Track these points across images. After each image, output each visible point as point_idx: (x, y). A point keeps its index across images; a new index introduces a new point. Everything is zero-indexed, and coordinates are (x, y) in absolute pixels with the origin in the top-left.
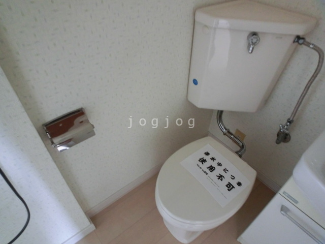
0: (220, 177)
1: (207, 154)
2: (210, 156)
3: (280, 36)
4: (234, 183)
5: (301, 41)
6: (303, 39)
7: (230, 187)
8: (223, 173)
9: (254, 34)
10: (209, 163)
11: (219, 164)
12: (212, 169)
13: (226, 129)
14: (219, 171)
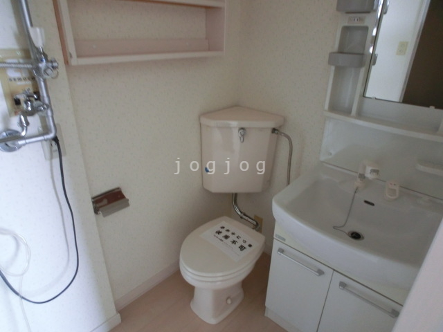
0: (234, 242)
1: (223, 228)
2: (225, 229)
3: (261, 129)
4: (246, 245)
5: (276, 132)
6: (277, 130)
7: (242, 248)
8: (236, 239)
9: (242, 129)
10: (224, 233)
11: (233, 234)
12: (226, 237)
13: (241, 212)
14: (232, 238)
